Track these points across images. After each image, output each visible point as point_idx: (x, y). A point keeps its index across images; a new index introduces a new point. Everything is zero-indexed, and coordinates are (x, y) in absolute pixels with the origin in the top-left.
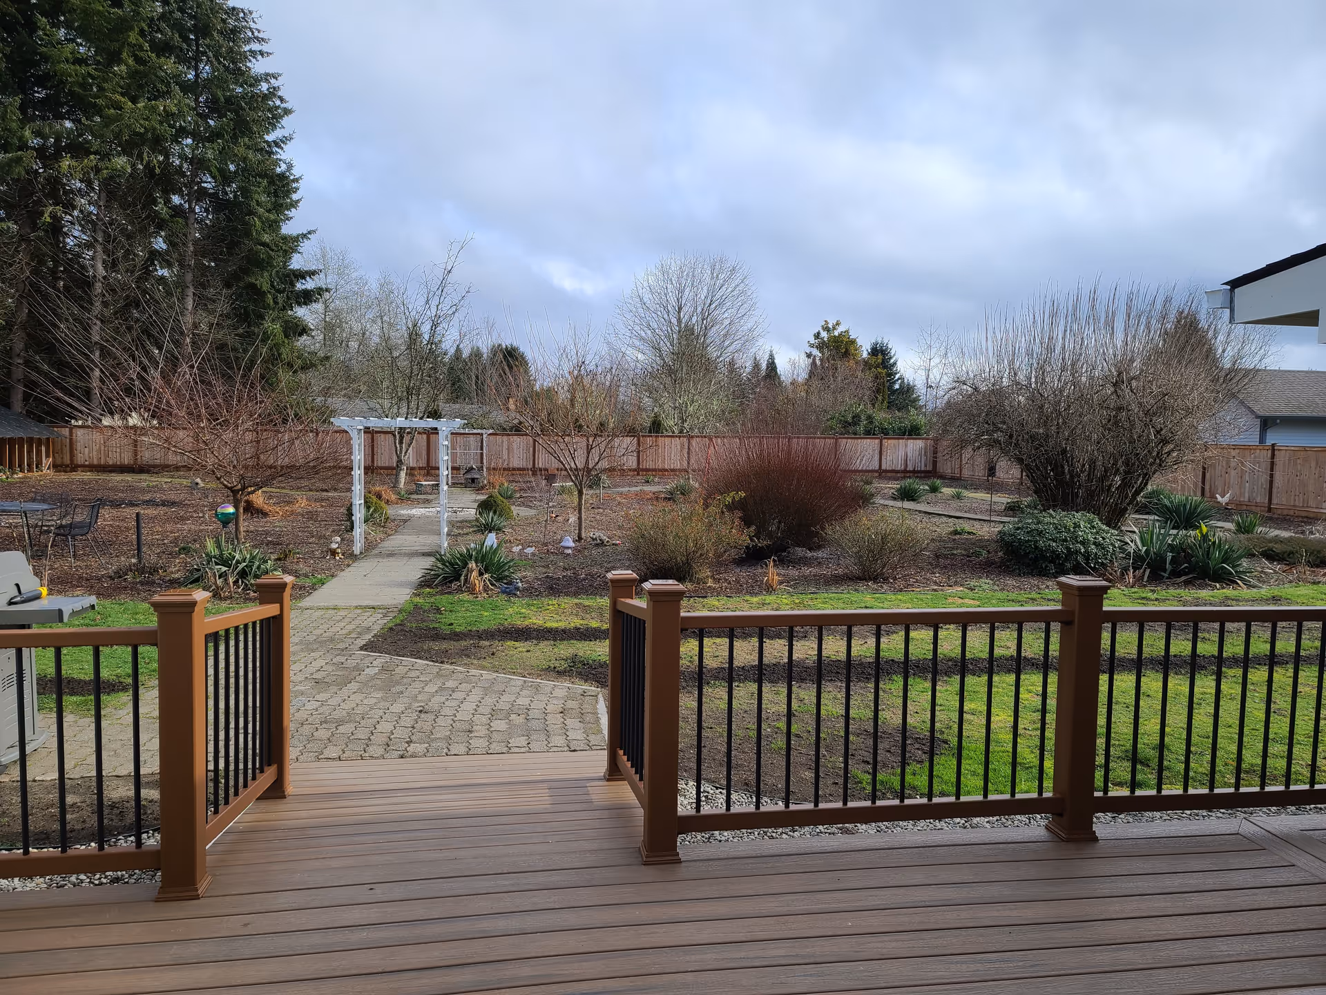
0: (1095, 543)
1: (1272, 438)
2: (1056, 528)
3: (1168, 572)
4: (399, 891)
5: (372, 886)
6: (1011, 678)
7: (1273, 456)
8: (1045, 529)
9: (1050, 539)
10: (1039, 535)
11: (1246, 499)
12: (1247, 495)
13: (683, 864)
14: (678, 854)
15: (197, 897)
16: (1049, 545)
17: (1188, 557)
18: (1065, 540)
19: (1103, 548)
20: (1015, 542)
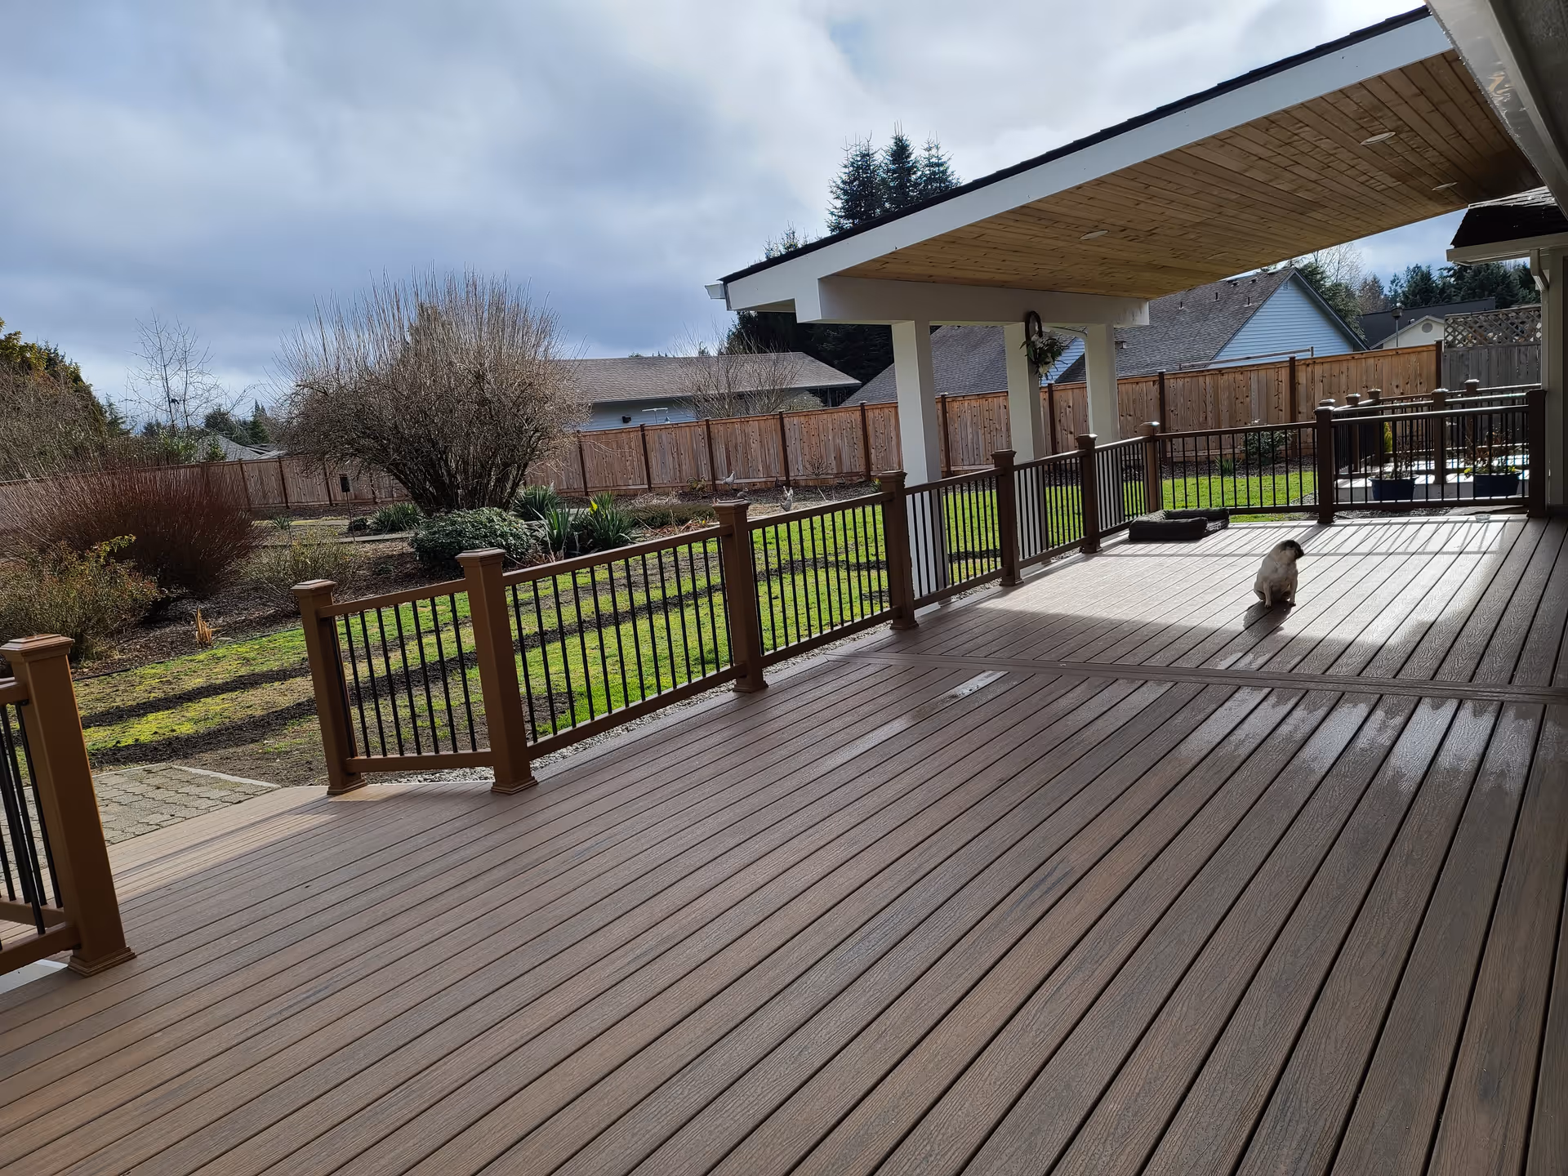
0: (512, 535)
1: (636, 422)
2: (473, 526)
3: (578, 549)
4: (354, 870)
5: (307, 885)
6: (558, 645)
7: (644, 436)
8: (464, 529)
9: (471, 538)
10: (460, 535)
11: (565, 487)
12: (565, 483)
13: (540, 784)
14: (534, 778)
15: (133, 956)
16: (473, 544)
17: (590, 534)
18: (486, 536)
19: (519, 538)
20: (436, 546)
